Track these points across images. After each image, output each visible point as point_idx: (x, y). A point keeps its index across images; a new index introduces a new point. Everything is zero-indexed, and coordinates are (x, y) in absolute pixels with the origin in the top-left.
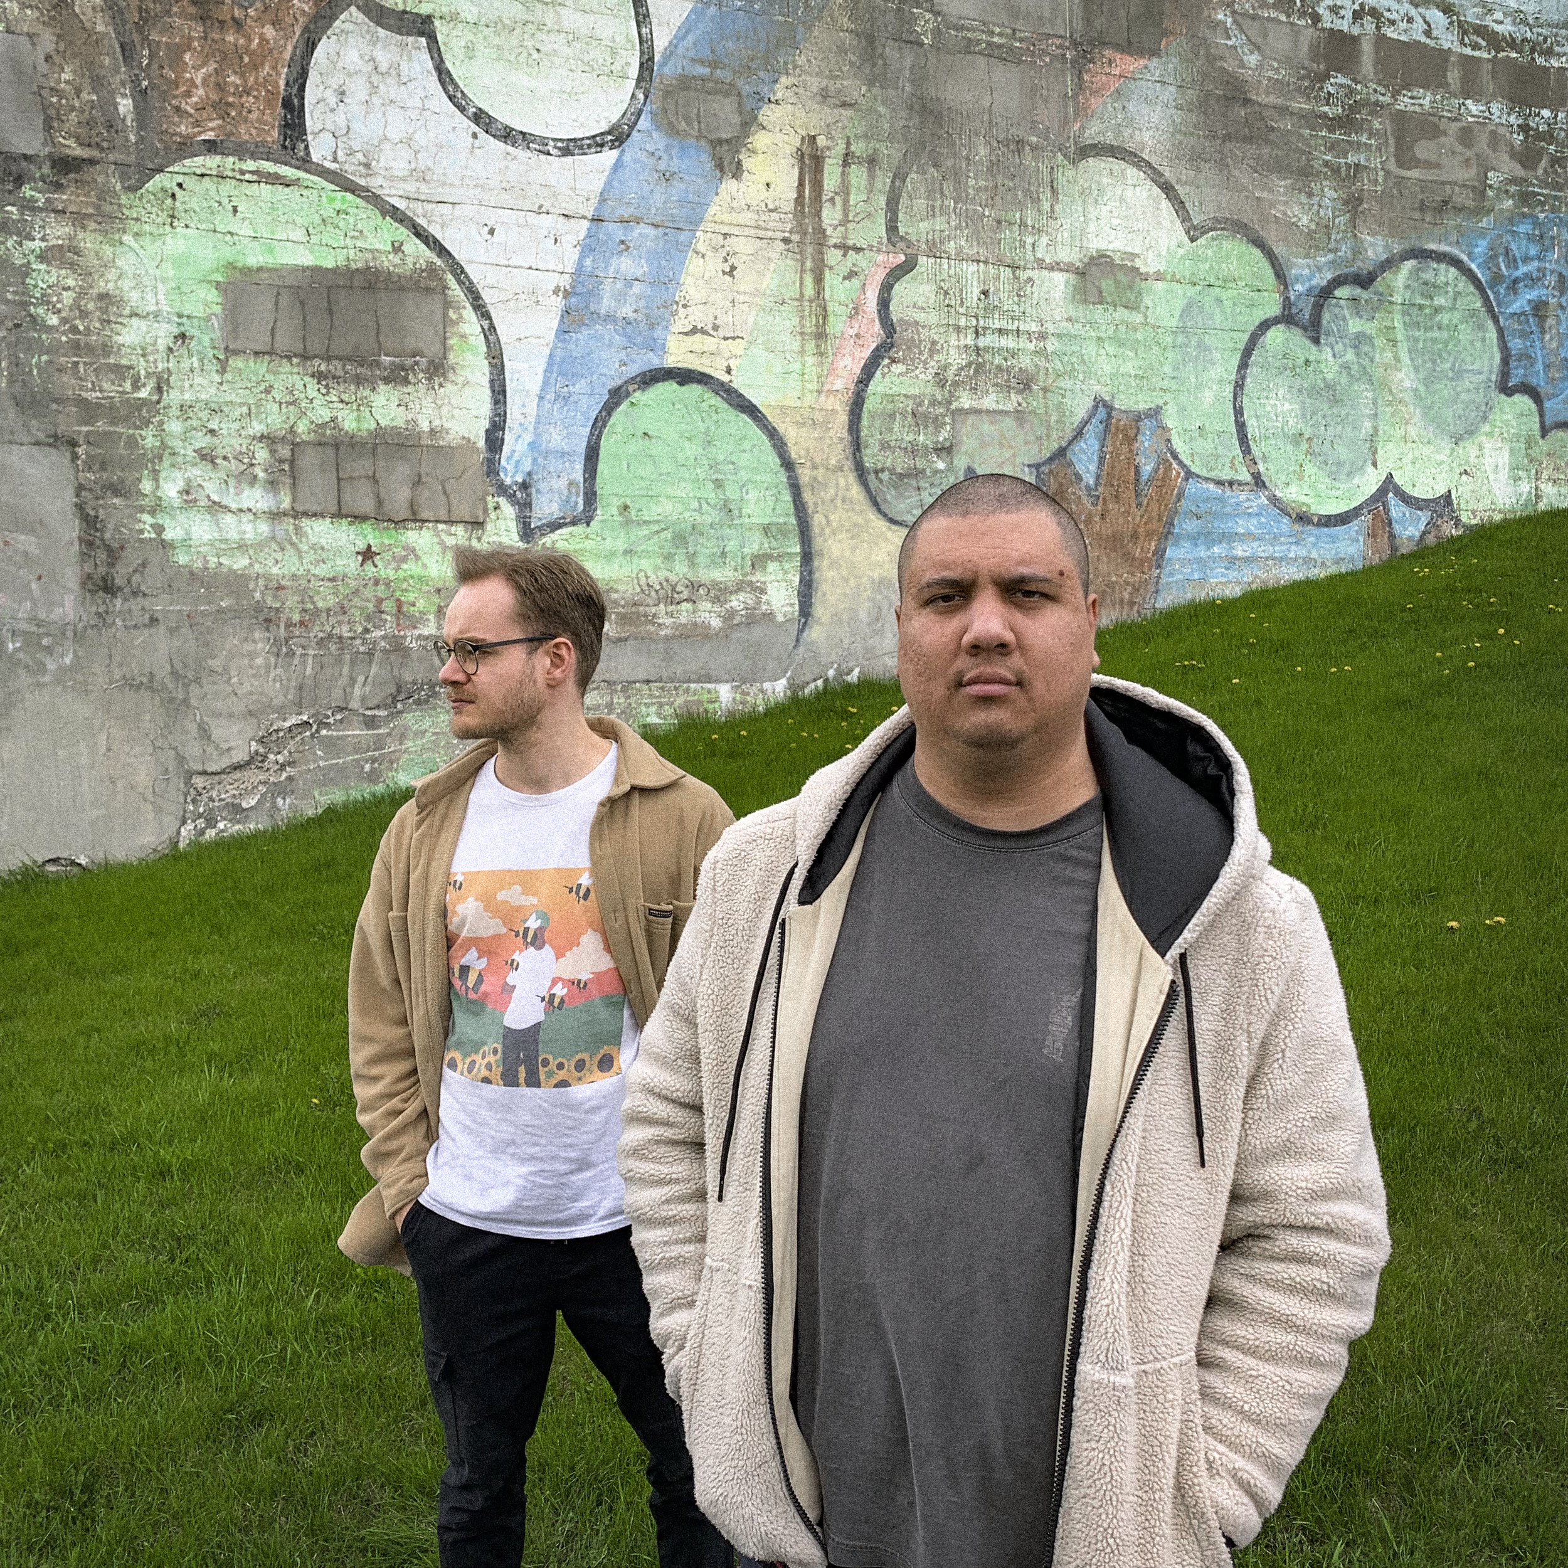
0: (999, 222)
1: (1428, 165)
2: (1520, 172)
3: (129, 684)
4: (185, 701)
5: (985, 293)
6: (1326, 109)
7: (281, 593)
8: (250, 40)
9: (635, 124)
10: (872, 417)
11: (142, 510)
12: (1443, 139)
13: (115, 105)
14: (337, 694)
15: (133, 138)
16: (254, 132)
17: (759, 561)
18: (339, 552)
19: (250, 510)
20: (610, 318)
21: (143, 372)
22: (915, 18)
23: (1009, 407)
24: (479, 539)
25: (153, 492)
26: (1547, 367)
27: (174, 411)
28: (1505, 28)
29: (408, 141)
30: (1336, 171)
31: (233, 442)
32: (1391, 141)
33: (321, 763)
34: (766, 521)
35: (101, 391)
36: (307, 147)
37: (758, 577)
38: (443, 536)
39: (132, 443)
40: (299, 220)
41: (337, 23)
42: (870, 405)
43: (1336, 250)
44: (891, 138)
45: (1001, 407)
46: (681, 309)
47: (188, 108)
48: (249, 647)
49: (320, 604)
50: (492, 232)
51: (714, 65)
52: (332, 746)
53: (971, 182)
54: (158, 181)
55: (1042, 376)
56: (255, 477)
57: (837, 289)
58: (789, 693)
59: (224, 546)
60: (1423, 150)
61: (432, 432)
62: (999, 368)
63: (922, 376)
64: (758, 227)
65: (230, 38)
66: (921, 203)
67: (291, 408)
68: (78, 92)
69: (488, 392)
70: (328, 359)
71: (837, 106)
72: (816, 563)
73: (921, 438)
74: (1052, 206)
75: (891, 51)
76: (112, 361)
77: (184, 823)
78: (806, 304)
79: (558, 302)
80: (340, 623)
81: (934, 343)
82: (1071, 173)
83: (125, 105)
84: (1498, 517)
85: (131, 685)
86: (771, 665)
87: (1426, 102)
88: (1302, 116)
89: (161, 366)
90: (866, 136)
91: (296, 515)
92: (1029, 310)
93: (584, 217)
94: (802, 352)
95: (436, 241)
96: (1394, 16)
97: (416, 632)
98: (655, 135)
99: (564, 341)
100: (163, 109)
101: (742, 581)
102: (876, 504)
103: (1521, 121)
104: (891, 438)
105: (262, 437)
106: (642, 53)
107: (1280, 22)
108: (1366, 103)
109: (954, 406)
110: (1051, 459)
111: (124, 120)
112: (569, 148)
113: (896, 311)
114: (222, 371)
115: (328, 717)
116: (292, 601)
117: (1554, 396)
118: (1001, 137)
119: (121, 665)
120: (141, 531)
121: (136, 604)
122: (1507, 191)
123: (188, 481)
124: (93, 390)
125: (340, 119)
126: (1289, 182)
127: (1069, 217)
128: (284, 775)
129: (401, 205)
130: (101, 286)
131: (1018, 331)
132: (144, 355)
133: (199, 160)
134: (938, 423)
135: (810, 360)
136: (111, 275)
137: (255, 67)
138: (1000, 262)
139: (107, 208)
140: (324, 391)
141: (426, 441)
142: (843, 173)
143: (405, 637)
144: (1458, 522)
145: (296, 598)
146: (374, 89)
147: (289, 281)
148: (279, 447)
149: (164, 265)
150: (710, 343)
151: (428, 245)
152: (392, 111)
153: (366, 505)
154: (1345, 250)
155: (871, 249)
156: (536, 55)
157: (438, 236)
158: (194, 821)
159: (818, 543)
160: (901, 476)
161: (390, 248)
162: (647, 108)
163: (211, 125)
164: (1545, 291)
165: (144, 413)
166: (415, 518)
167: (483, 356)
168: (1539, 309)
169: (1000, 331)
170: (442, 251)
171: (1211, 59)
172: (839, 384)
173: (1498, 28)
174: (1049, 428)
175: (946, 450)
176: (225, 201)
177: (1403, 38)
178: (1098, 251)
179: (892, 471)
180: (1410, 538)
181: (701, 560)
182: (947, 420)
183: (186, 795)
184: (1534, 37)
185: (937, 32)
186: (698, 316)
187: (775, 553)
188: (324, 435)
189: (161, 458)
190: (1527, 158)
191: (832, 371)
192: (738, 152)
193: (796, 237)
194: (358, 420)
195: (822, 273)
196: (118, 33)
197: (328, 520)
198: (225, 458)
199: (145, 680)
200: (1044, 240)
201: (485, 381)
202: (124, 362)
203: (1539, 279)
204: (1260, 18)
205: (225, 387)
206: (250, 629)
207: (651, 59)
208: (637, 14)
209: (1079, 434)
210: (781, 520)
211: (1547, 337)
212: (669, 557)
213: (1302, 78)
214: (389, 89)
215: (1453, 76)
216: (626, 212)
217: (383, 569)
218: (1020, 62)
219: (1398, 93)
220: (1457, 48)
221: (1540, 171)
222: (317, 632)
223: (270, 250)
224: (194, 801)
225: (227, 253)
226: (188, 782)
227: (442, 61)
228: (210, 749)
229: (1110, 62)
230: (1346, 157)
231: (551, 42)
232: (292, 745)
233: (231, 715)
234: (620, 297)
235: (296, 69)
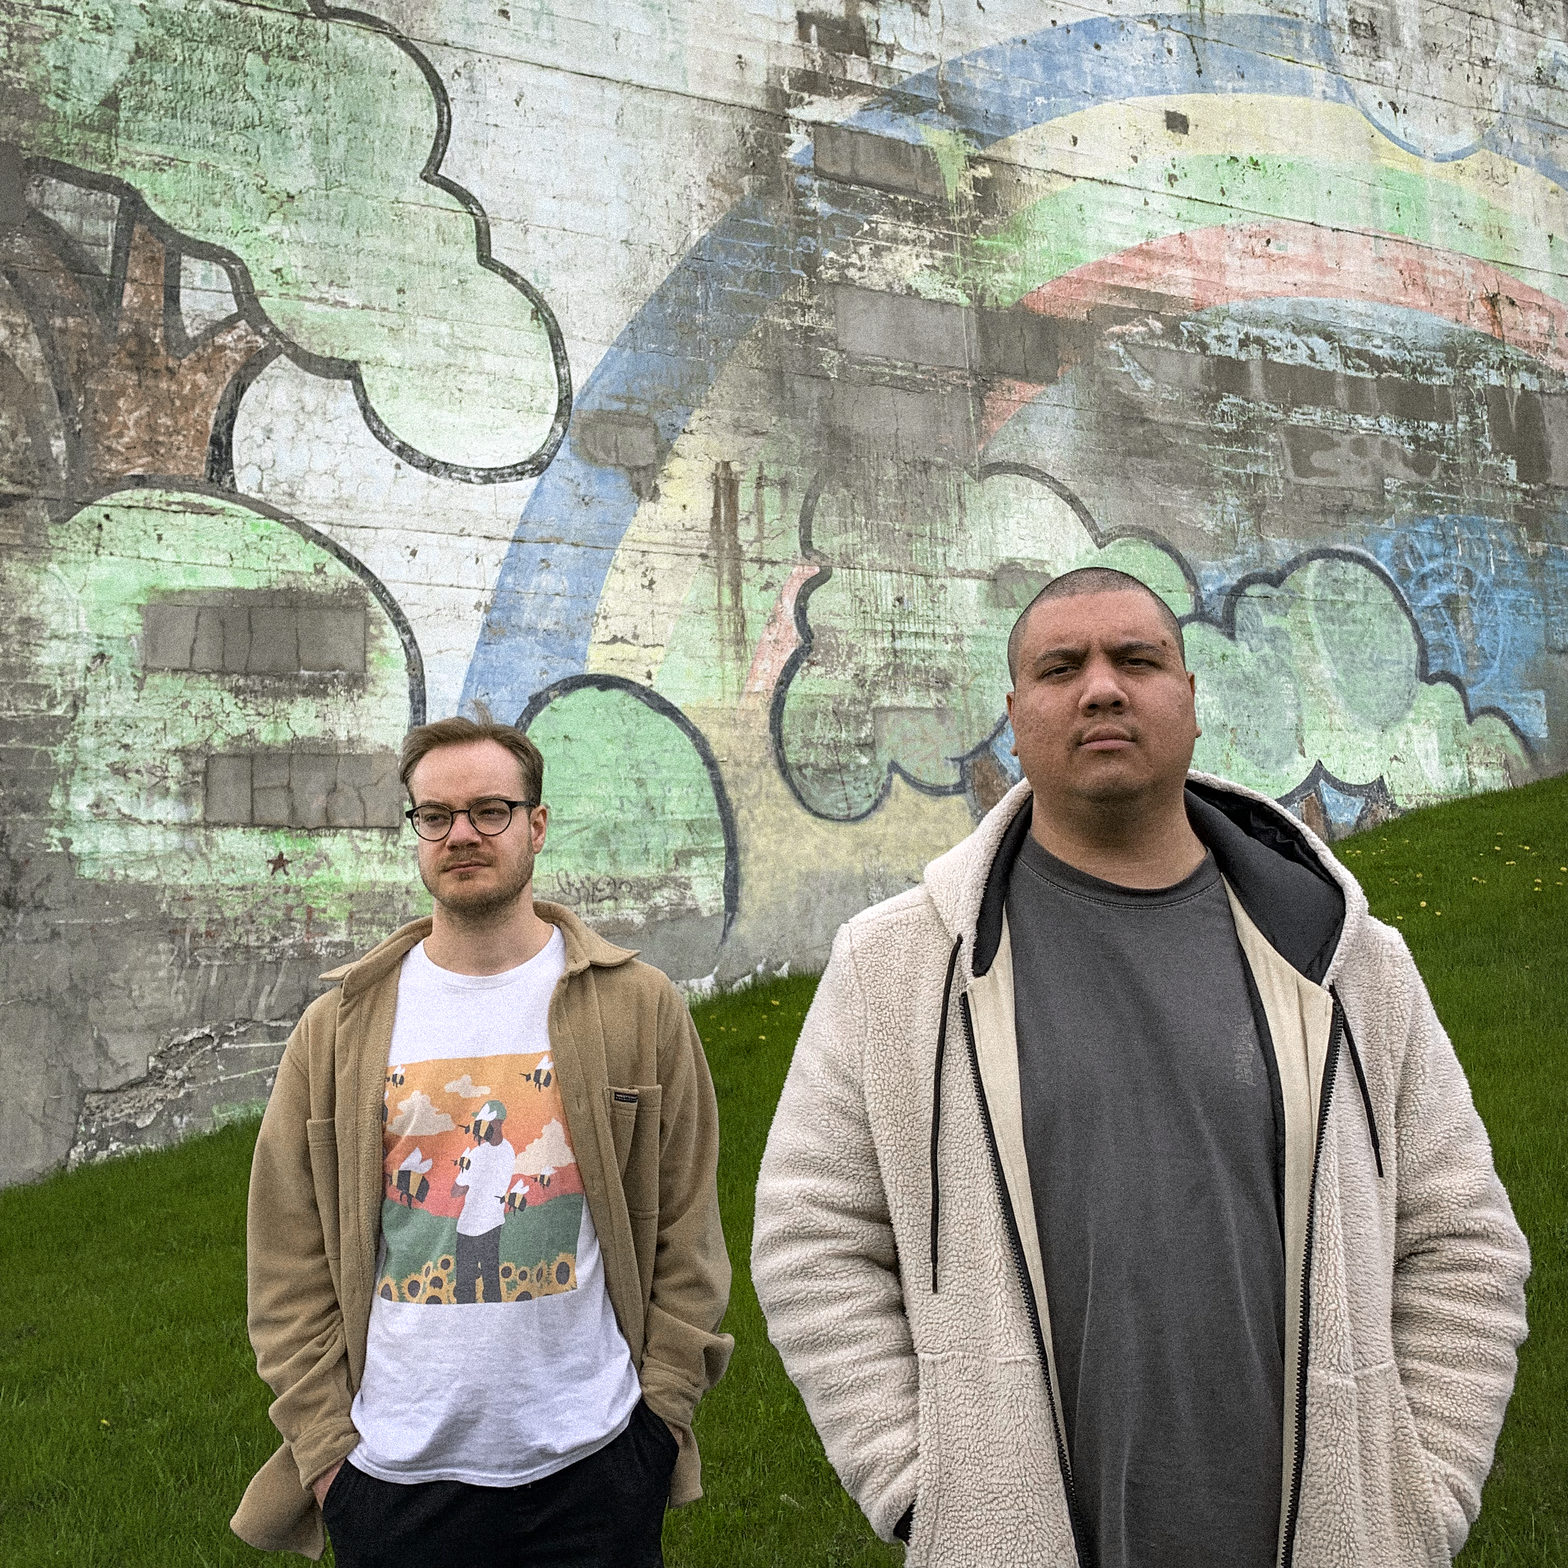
0: (910, 535)
1: (1324, 473)
2: (1415, 477)
3: (28, 1000)
4: (84, 1017)
5: (900, 600)
6: (1221, 425)
7: (188, 904)
8: (181, 385)
9: (555, 453)
10: (793, 717)
11: (50, 824)
12: (1337, 450)
13: (49, 446)
14: (242, 1003)
15: (64, 476)
16: (181, 467)
17: (683, 857)
18: (249, 861)
19: (160, 822)
20: (531, 630)
21: (59, 692)
22: (820, 357)
23: (929, 705)
24: (394, 844)
25: (63, 806)
26: (1465, 655)
27: (89, 727)
28: (1385, 352)
29: (331, 473)
30: (1237, 481)
31: (148, 756)
32: (1287, 451)
33: (222, 1078)
34: (688, 817)
35: (17, 710)
36: (233, 480)
37: (682, 872)
38: (358, 842)
39: (45, 759)
40: (222, 546)
41: (267, 370)
42: (790, 704)
43: (1243, 553)
44: (803, 461)
45: (921, 705)
46: (601, 620)
47: (119, 448)
48: (153, 958)
49: (228, 914)
50: (414, 553)
51: (630, 400)
52: (235, 1060)
53: (881, 500)
54: (86, 514)
55: (960, 676)
56: (168, 789)
57: (754, 600)
58: (716, 990)
59: (132, 858)
60: (1318, 459)
61: (350, 741)
62: (917, 669)
63: (841, 677)
64: (675, 545)
65: (164, 385)
66: (834, 520)
67: (208, 722)
68: (14, 435)
69: (408, 702)
70: (247, 675)
71: (748, 435)
72: (741, 858)
73: (844, 735)
74: (961, 519)
75: (799, 386)
76: (29, 681)
77: (74, 1144)
78: (724, 613)
79: (480, 617)
80: (248, 932)
81: (851, 646)
82: (977, 489)
83: (58, 446)
84: (1434, 801)
85: (28, 1001)
86: (698, 962)
87: (1317, 418)
88: (1196, 432)
89: (78, 684)
90: (777, 461)
91: (207, 825)
92: (943, 615)
93: (506, 539)
94: (722, 657)
95: (358, 563)
96: (1278, 344)
97: (327, 939)
98: (574, 463)
99: (486, 652)
100: (96, 448)
101: (666, 877)
102: (800, 798)
103: (1410, 433)
104: (814, 735)
105: (176, 750)
106: (560, 392)
107: (1171, 351)
108: (1259, 419)
109: (874, 704)
110: (973, 753)
111: (56, 460)
112: (490, 476)
113: (813, 617)
114: (139, 688)
115: (230, 1029)
116: (199, 910)
117: (1474, 684)
118: (908, 459)
119: (17, 982)
120: (49, 846)
121: (37, 919)
122: (1405, 496)
123: (99, 795)
124: (9, 709)
125: (266, 454)
126: (1191, 492)
127: (977, 532)
128: (182, 1093)
129: (324, 530)
130: (23, 611)
131: (934, 634)
132: (61, 675)
133: (127, 493)
134: (860, 721)
135: (730, 665)
136: (34, 600)
137: (186, 409)
138: (912, 571)
139: (34, 539)
140: (241, 705)
141: (343, 751)
142: (758, 495)
143: (314, 945)
144: (1393, 807)
145: (204, 908)
146: (301, 427)
147: (210, 603)
148: (193, 760)
149: (86, 591)
150: (629, 651)
151: (350, 566)
152: (320, 446)
153: (282, 814)
154: (1252, 551)
155: (786, 561)
156: (457, 394)
157: (361, 558)
158: (84, 1143)
159: (743, 839)
160: (825, 772)
161: (312, 570)
162: (566, 440)
163: (141, 462)
164: (1453, 586)
165: (59, 731)
166: (330, 825)
167: (403, 667)
168: (1450, 602)
169: (916, 634)
170: (364, 572)
171: (1106, 384)
172: (759, 686)
173: (1378, 352)
174: (970, 723)
175: (868, 746)
176: (150, 530)
177: (1289, 362)
178: (1008, 559)
179: (815, 766)
180: (1347, 823)
181: (623, 858)
182: (869, 717)
183: (78, 1115)
184: (1414, 359)
185: (843, 368)
186: (618, 626)
187: (699, 848)
188: (238, 747)
189: (72, 773)
190: (1421, 465)
191: (752, 674)
192: (655, 477)
193: (713, 553)
194: (276, 731)
195: (739, 585)
196: (55, 383)
197: (240, 830)
198: (138, 772)
199: (43, 996)
200: (955, 550)
201: (405, 692)
202: (42, 681)
203: (1446, 574)
204: (1151, 347)
205: (141, 703)
206: (154, 943)
207: (569, 396)
208: (555, 357)
209: (1000, 729)
210: (705, 816)
211: (1461, 628)
212: (590, 856)
213: (1196, 399)
214: (316, 426)
215: (1341, 394)
216: (545, 533)
217: (295, 876)
218: (923, 391)
219: (1289, 410)
220: (1341, 370)
221: (1435, 478)
222: (222, 942)
223: (193, 574)
224: (87, 1122)
225: (149, 579)
226: (81, 1102)
227: (367, 400)
228: (107, 1066)
229: (1009, 390)
230: (1244, 468)
231: (471, 382)
232: (192, 1060)
233: (131, 1030)
234: (542, 611)
235: (226, 410)
